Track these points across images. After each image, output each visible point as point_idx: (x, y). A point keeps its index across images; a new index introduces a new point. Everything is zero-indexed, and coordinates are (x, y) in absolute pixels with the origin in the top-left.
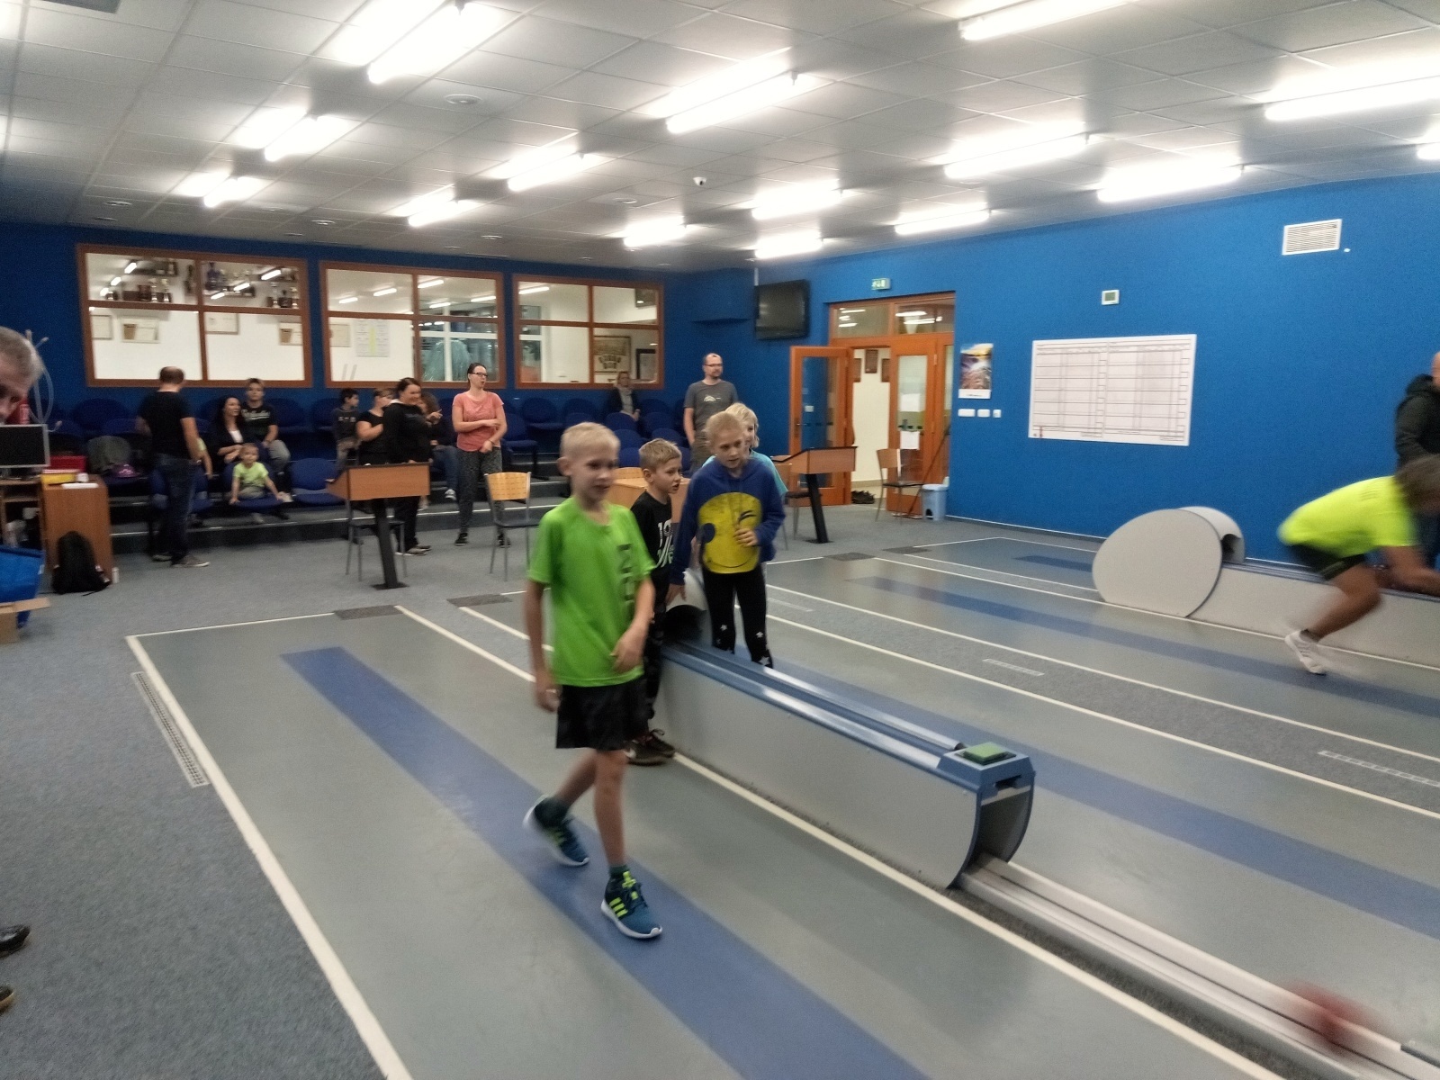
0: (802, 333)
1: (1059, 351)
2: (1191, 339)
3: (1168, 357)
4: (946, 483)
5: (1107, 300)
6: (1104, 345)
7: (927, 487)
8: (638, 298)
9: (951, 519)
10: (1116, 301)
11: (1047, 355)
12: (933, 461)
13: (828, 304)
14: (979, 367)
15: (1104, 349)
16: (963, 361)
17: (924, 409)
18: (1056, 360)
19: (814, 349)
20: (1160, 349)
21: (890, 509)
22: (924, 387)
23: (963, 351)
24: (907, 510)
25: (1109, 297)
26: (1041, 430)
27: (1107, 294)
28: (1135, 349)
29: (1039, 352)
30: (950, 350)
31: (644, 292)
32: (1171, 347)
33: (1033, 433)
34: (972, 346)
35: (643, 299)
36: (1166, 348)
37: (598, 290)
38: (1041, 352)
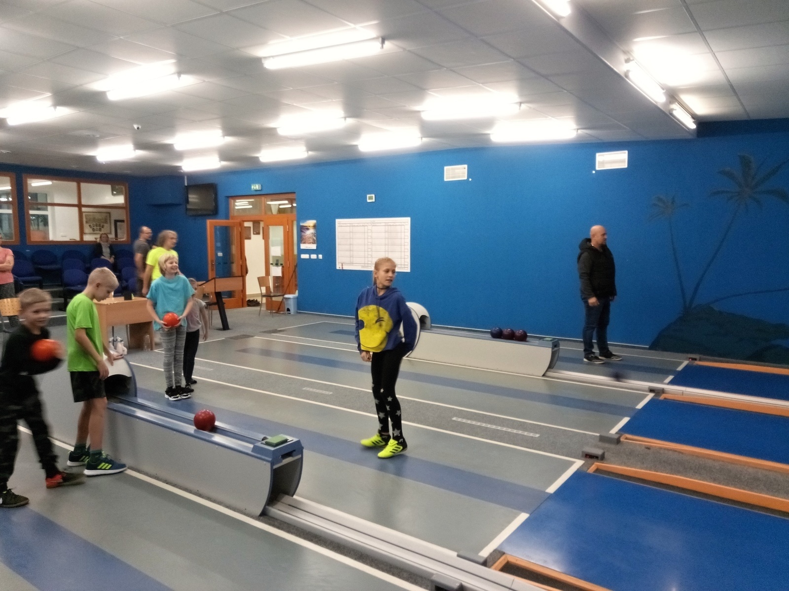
0: (214, 213)
1: (349, 225)
2: (408, 220)
3: (398, 228)
4: (297, 294)
5: (369, 199)
6: (370, 222)
7: (286, 296)
8: (113, 190)
9: (300, 313)
10: (374, 200)
11: (344, 227)
12: (290, 282)
13: (228, 197)
14: (310, 232)
15: (370, 224)
16: (302, 229)
17: (283, 254)
18: (348, 229)
19: (220, 222)
20: (395, 224)
21: (267, 309)
22: (283, 242)
23: (301, 224)
24: (277, 309)
25: (371, 198)
26: (342, 265)
27: (369, 197)
28: (384, 224)
29: (339, 225)
30: (295, 223)
31: (117, 187)
32: (400, 224)
33: (338, 267)
34: (306, 221)
35: (115, 191)
36: (397, 224)
37: (83, 185)
38: (340, 225)
